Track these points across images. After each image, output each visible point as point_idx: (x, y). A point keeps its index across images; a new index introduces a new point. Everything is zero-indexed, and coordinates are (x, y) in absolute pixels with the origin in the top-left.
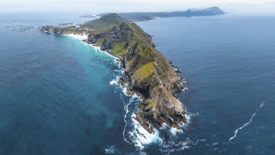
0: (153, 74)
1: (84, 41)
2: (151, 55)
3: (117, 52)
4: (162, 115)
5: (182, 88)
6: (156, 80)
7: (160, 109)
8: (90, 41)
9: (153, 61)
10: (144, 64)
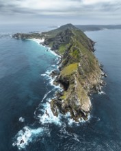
0: (74, 73)
1: (41, 43)
2: (78, 56)
3: (61, 52)
4: (70, 107)
5: (100, 91)
6: (74, 79)
7: (69, 102)
8: (45, 44)
9: (78, 61)
10: (71, 63)
